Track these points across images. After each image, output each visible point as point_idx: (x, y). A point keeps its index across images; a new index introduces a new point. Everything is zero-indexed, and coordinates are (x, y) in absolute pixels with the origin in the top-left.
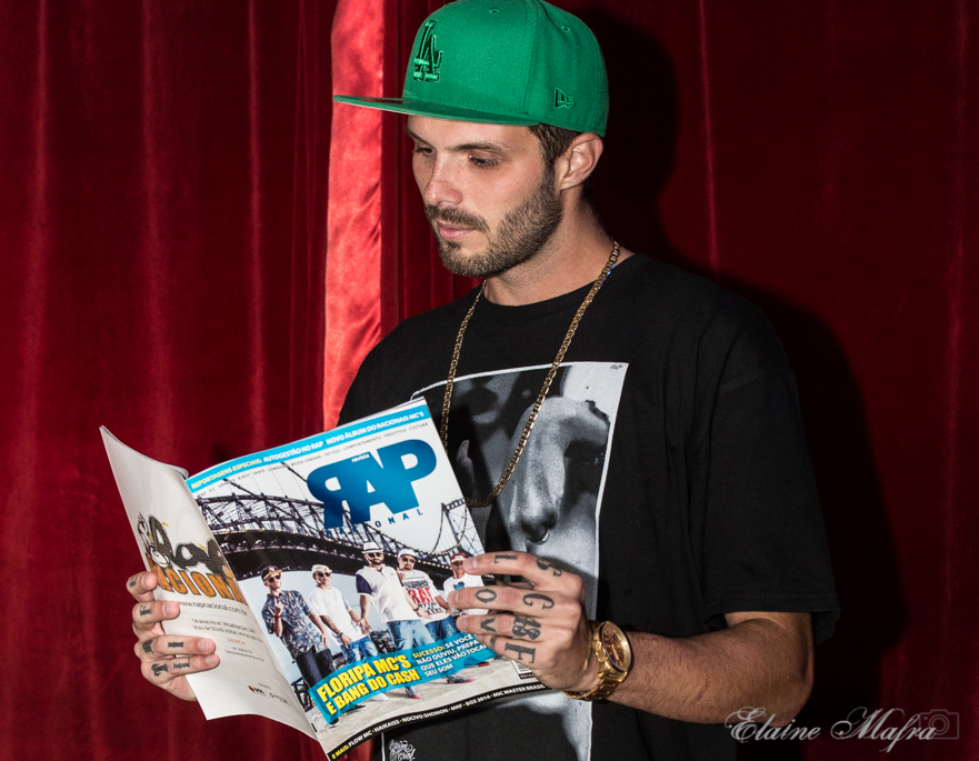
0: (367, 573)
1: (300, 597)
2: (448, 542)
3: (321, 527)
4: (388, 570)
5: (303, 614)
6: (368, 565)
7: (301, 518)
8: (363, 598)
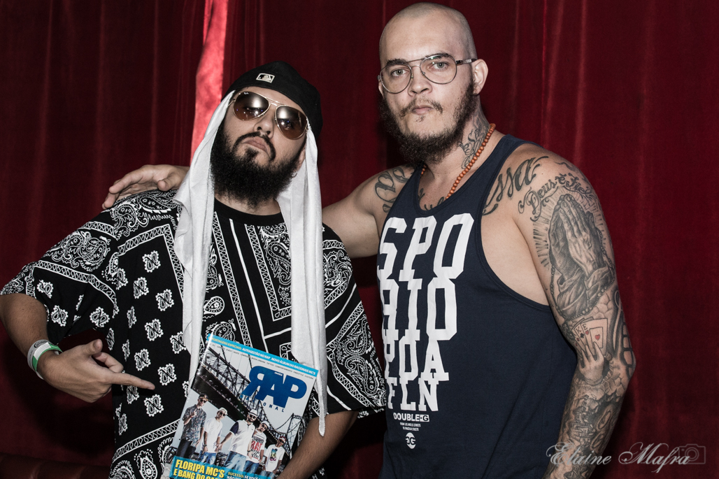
0: (242, 423)
1: (205, 417)
2: (284, 430)
3: (241, 392)
4: (252, 426)
5: (199, 425)
6: (246, 420)
7: (235, 383)
8: (230, 434)
